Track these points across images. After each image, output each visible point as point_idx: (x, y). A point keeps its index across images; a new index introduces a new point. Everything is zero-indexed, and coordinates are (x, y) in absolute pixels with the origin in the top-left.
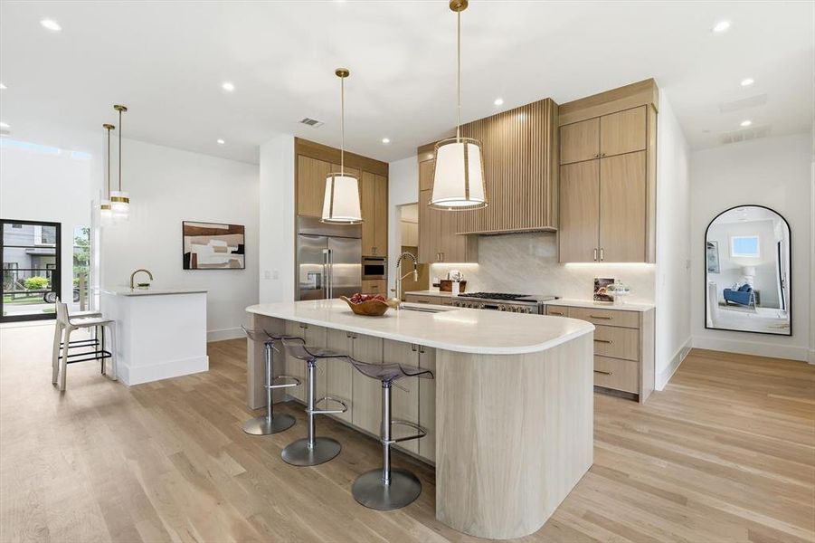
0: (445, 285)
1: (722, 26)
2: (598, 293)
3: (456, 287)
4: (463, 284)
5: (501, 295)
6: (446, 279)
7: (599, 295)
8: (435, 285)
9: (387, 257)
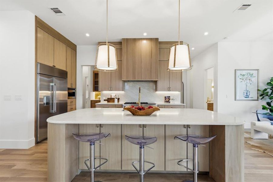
0: (110, 100)
1: (206, 34)
2: (166, 100)
3: (116, 100)
4: (118, 99)
5: (134, 103)
6: (110, 97)
7: (166, 101)
8: (105, 100)
9: (76, 88)
